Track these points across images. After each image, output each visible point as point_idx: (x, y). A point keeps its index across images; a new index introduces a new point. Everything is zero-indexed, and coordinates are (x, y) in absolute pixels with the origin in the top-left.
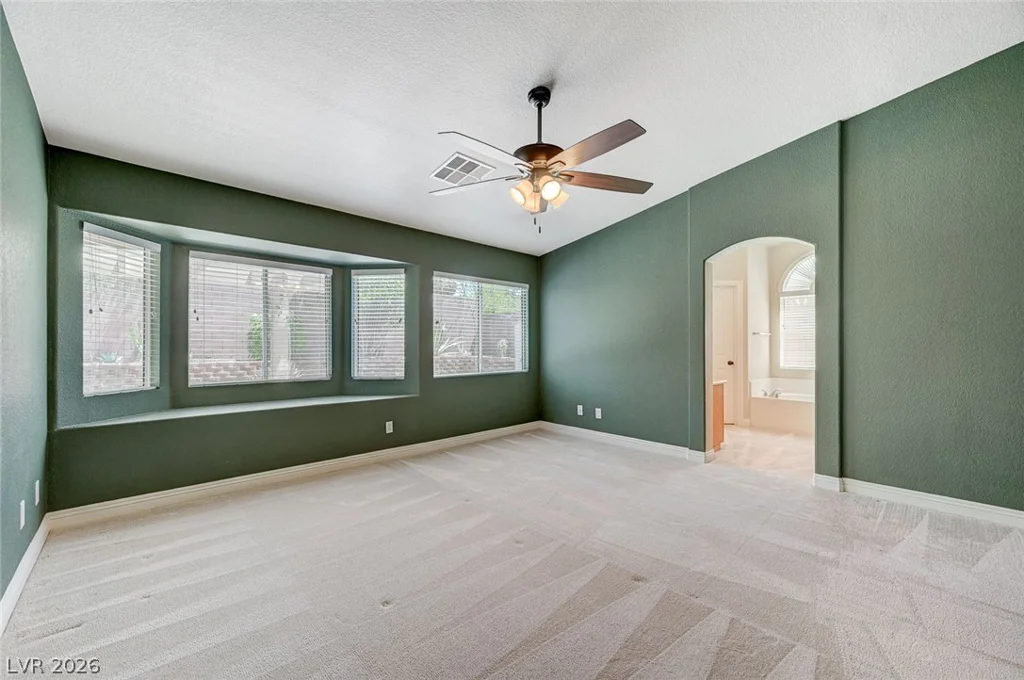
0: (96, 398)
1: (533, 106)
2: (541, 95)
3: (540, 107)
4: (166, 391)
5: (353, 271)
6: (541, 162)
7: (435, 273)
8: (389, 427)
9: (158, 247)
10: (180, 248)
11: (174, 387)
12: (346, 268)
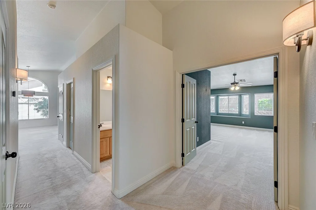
0: (212, 113)
1: (234, 76)
2: (235, 75)
6: (236, 84)
7: (255, 94)
8: (243, 123)
9: (215, 96)
10: (218, 96)
11: (217, 113)
12: (241, 95)
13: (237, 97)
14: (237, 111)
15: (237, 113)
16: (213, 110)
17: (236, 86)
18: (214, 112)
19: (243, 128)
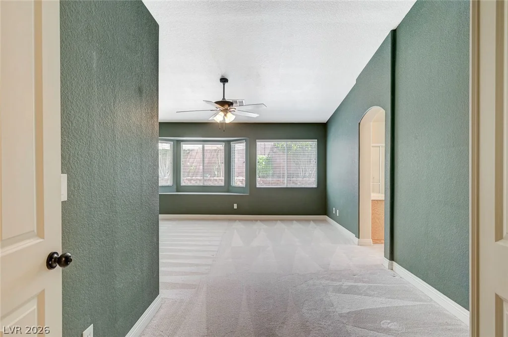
0: (162, 186)
2: (224, 80)
3: (224, 84)
4: (175, 187)
5: (231, 143)
6: (226, 107)
7: (257, 140)
8: (235, 206)
9: (172, 143)
10: (179, 142)
11: (177, 185)
12: (229, 142)
13: (221, 147)
14: (221, 180)
15: (222, 184)
16: (165, 178)
17: (227, 112)
18: (170, 183)
19: (235, 220)
